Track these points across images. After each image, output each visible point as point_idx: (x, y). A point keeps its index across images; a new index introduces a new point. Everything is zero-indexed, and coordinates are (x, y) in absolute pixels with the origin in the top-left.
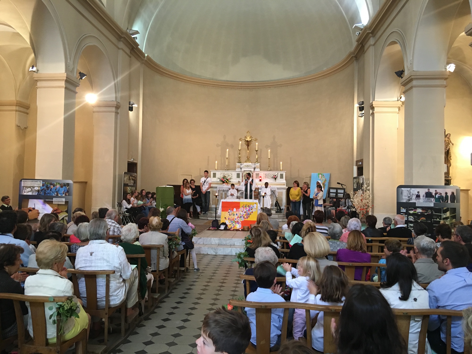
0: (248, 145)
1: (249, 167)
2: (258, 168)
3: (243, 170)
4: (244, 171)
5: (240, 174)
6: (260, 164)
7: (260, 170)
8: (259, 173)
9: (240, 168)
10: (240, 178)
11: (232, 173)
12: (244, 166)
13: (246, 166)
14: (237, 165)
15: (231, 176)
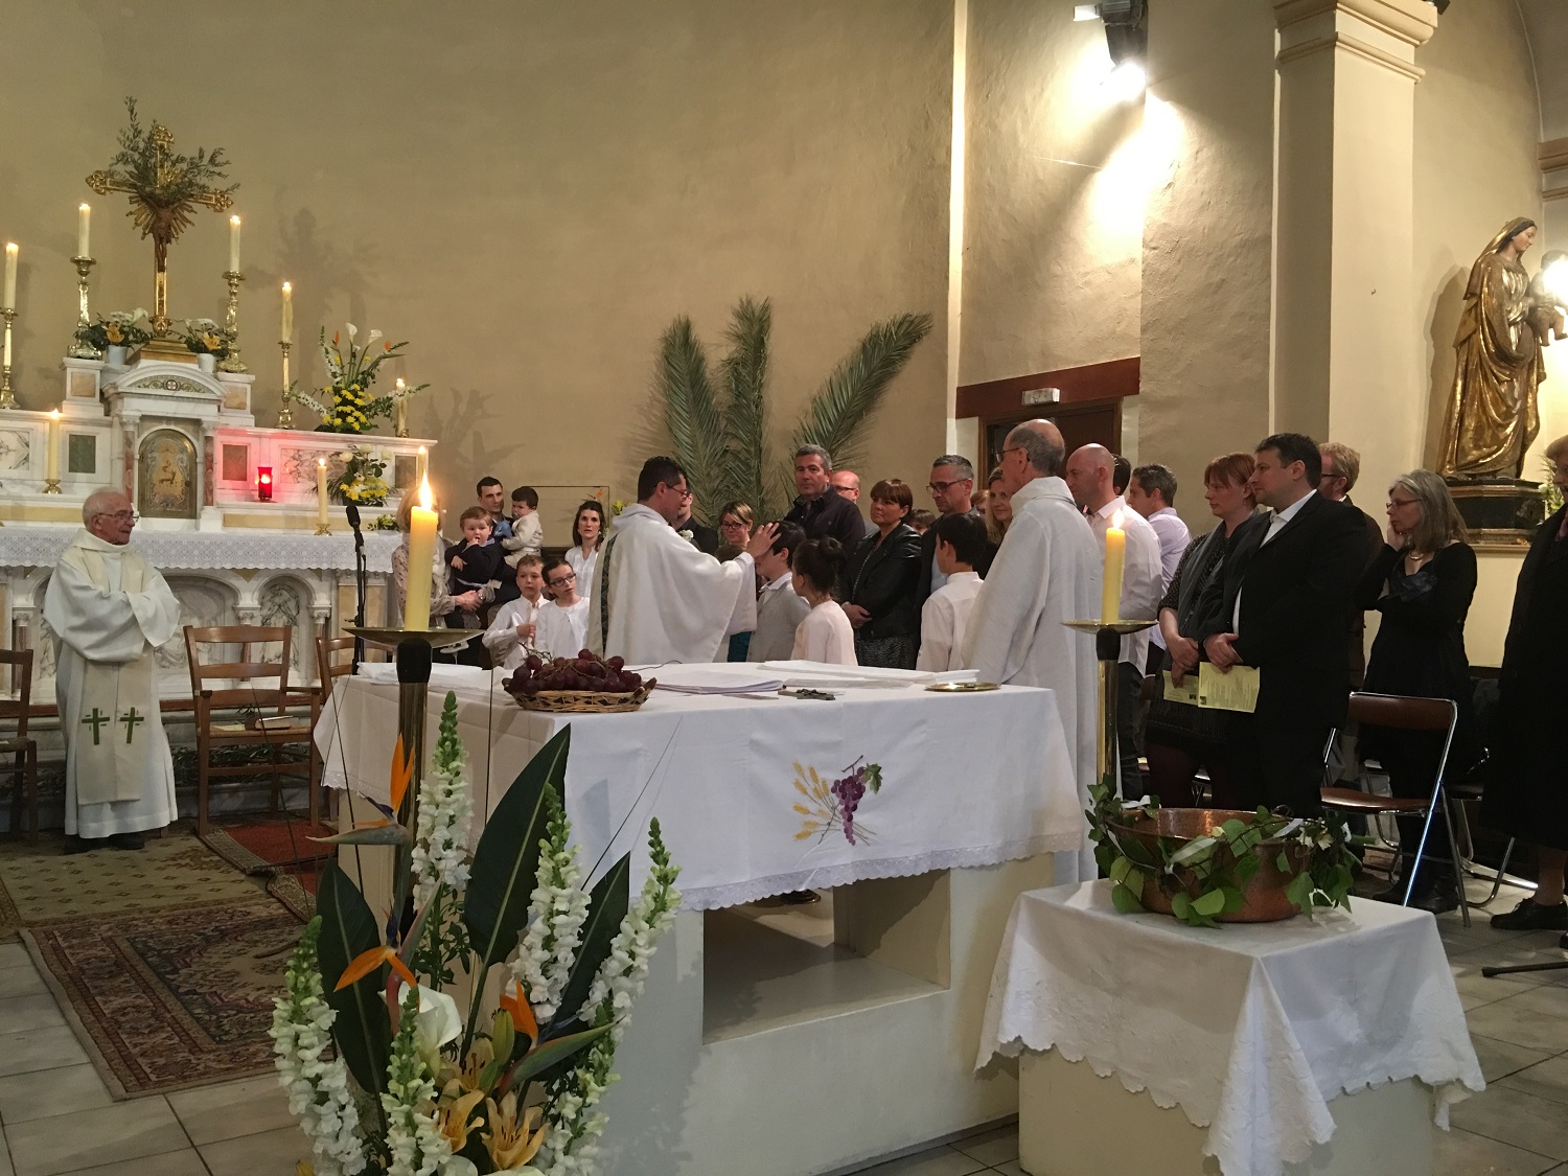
0: (163, 237)
1: (178, 394)
2: (241, 407)
3: (132, 408)
4: (144, 418)
5: (94, 438)
6: (253, 378)
7: (253, 422)
8: (254, 442)
9: (94, 396)
10: (94, 472)
11: (25, 436)
12: (141, 381)
13: (156, 386)
14: (69, 371)
15: (24, 451)
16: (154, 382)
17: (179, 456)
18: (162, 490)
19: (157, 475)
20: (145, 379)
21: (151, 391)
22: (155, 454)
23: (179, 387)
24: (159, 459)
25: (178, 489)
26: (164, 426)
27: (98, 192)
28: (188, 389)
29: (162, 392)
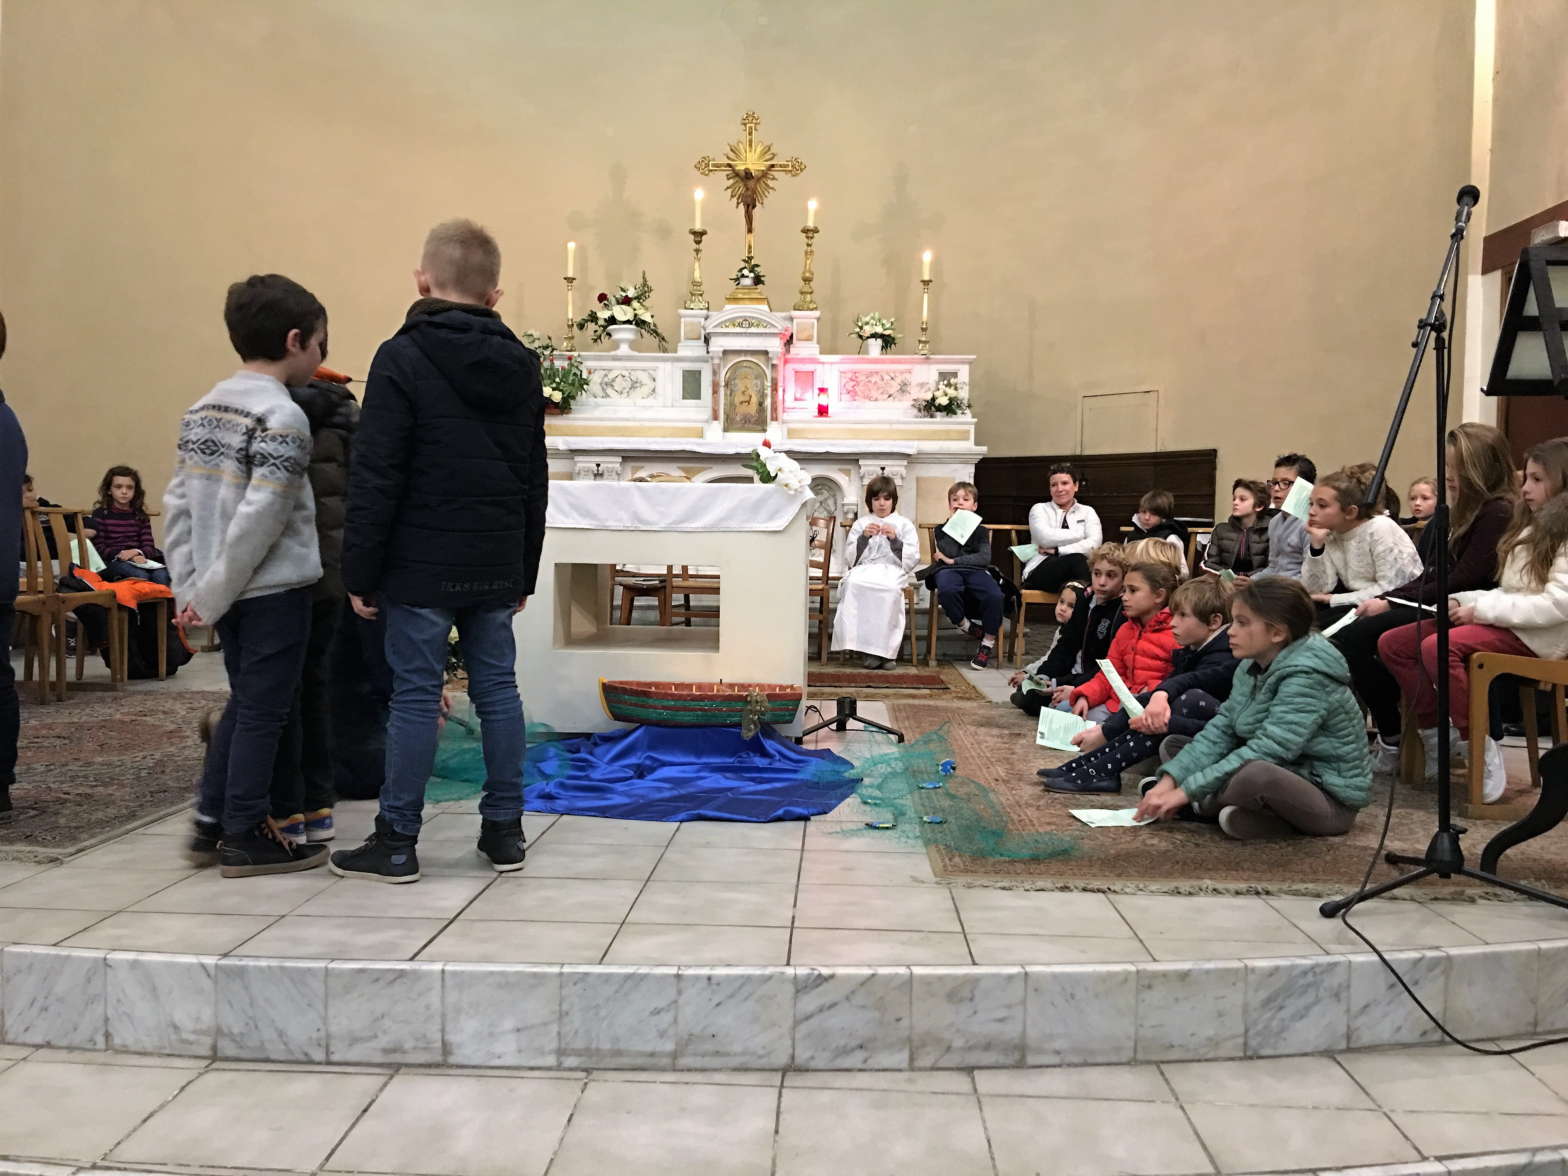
0: (750, 203)
1: (753, 330)
2: (809, 338)
4: (725, 352)
5: (700, 372)
6: (818, 313)
9: (699, 338)
10: (699, 398)
11: (652, 372)
12: (722, 323)
13: (734, 325)
14: (683, 320)
15: (651, 385)
16: (732, 322)
17: (755, 381)
18: (743, 409)
19: (739, 398)
20: (726, 321)
21: (731, 330)
22: (737, 381)
23: (751, 325)
24: (740, 385)
25: (753, 409)
26: (743, 358)
27: (702, 173)
28: (758, 325)
29: (738, 330)
